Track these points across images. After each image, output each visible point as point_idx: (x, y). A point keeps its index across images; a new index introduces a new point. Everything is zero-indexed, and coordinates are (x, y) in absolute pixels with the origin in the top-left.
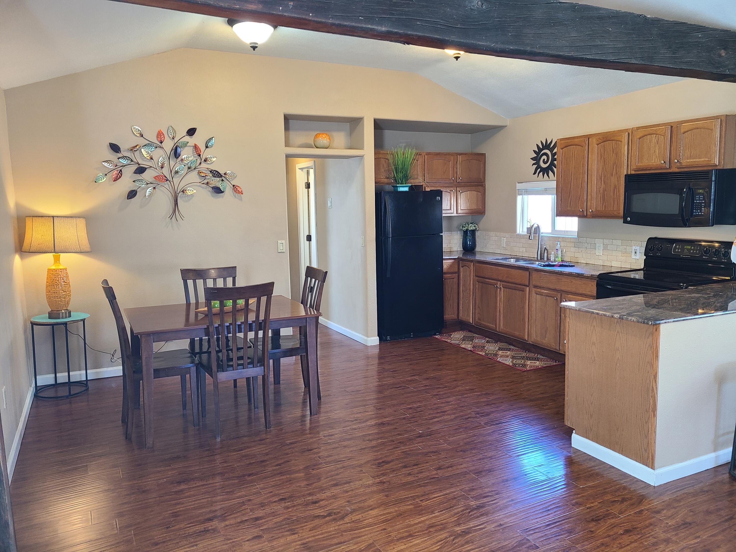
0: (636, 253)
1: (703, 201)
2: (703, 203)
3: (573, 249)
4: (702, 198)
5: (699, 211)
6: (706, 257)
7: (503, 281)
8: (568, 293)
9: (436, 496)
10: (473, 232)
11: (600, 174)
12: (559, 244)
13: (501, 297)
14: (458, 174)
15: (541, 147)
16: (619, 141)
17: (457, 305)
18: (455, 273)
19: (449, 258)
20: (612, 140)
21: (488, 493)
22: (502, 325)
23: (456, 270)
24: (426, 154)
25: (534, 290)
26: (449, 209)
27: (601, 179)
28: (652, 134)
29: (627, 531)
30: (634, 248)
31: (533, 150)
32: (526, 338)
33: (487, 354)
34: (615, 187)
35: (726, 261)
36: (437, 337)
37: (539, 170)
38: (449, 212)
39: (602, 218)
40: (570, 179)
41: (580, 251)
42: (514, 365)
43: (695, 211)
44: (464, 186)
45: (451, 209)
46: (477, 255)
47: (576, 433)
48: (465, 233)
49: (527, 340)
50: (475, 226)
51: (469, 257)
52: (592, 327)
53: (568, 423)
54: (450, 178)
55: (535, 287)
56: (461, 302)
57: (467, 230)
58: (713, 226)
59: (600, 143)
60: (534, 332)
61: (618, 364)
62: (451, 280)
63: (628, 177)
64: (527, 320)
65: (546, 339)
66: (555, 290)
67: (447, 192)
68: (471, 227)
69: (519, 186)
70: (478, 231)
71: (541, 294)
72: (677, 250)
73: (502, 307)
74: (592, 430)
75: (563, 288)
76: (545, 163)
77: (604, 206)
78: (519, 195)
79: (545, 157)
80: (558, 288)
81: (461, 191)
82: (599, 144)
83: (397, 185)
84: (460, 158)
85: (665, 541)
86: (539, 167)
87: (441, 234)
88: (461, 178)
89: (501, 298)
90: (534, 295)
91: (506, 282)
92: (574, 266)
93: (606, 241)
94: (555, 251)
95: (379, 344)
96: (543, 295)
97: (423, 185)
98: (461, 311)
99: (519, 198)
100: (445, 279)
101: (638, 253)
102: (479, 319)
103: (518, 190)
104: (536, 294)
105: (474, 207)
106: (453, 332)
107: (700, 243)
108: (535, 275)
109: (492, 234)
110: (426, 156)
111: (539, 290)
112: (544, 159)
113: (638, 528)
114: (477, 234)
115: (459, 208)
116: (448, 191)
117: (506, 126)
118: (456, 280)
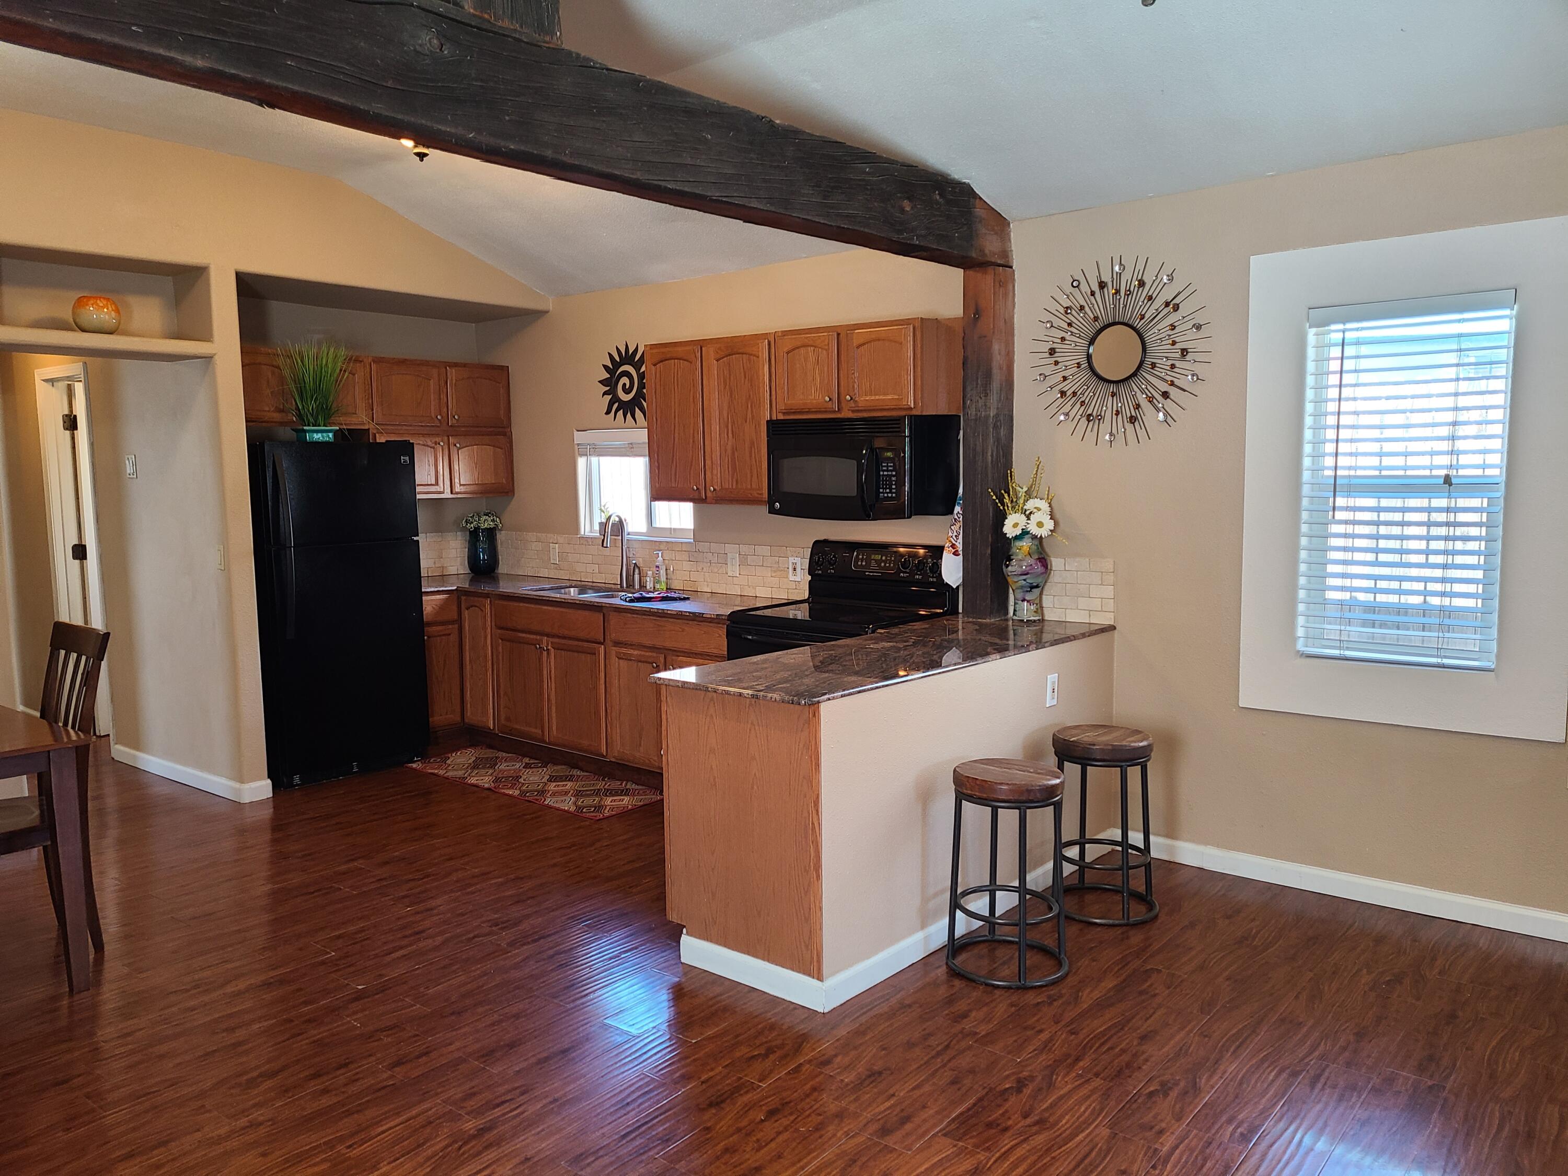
0: (795, 569)
1: (894, 473)
2: (894, 476)
3: (687, 566)
4: (891, 466)
5: (888, 491)
6: (906, 575)
7: (553, 636)
8: (679, 654)
9: (384, 1128)
10: (491, 533)
11: (726, 419)
12: (660, 555)
13: (550, 668)
14: (450, 408)
15: (618, 360)
16: (755, 355)
17: (458, 692)
18: (452, 622)
19: (436, 589)
20: (743, 354)
21: (504, 1094)
22: (554, 728)
23: (455, 616)
24: (374, 361)
25: (614, 650)
26: (433, 482)
27: (727, 427)
28: (808, 346)
29: (772, 1113)
30: (791, 560)
31: (603, 365)
32: (604, 750)
33: (523, 793)
34: (752, 444)
35: (935, 580)
36: (414, 765)
37: (616, 405)
38: (433, 489)
39: (732, 504)
40: (673, 427)
41: (699, 569)
42: (579, 808)
43: (881, 490)
44: (466, 434)
45: (437, 484)
46: (501, 584)
47: (688, 934)
48: (474, 534)
49: (605, 754)
50: (493, 521)
51: (486, 588)
52: (708, 719)
53: (673, 916)
54: (433, 416)
55: (617, 644)
56: (468, 685)
57: (477, 529)
58: (909, 517)
59: (723, 358)
60: (618, 738)
61: (755, 787)
62: (444, 637)
63: (772, 425)
64: (603, 714)
65: (641, 749)
66: (653, 648)
67: (428, 446)
68: (486, 523)
69: (579, 437)
70: (501, 530)
71: (627, 658)
72: (860, 563)
73: (553, 690)
74: (715, 923)
75: (668, 644)
76: (627, 391)
77: (734, 480)
78: (581, 455)
79: (625, 380)
80: (658, 642)
81: (458, 445)
82: (720, 359)
83: (305, 428)
84: (452, 373)
85: (837, 1116)
86: (615, 399)
87: (415, 538)
88: (456, 417)
89: (550, 672)
90: (614, 659)
91: (559, 637)
92: (688, 599)
93: (745, 549)
94: (655, 569)
95: (273, 797)
96: (631, 660)
97: (369, 429)
98: (469, 705)
99: (581, 462)
100: (429, 637)
101: (798, 569)
102: (508, 719)
103: (578, 445)
104: (619, 658)
105: (490, 479)
106: (452, 752)
107: (895, 549)
108: (614, 619)
109: (531, 536)
110: (374, 366)
111: (624, 650)
112: (624, 385)
113: (790, 1102)
114: (501, 537)
115: (457, 480)
116: (430, 443)
117: (547, 312)
118: (454, 638)
